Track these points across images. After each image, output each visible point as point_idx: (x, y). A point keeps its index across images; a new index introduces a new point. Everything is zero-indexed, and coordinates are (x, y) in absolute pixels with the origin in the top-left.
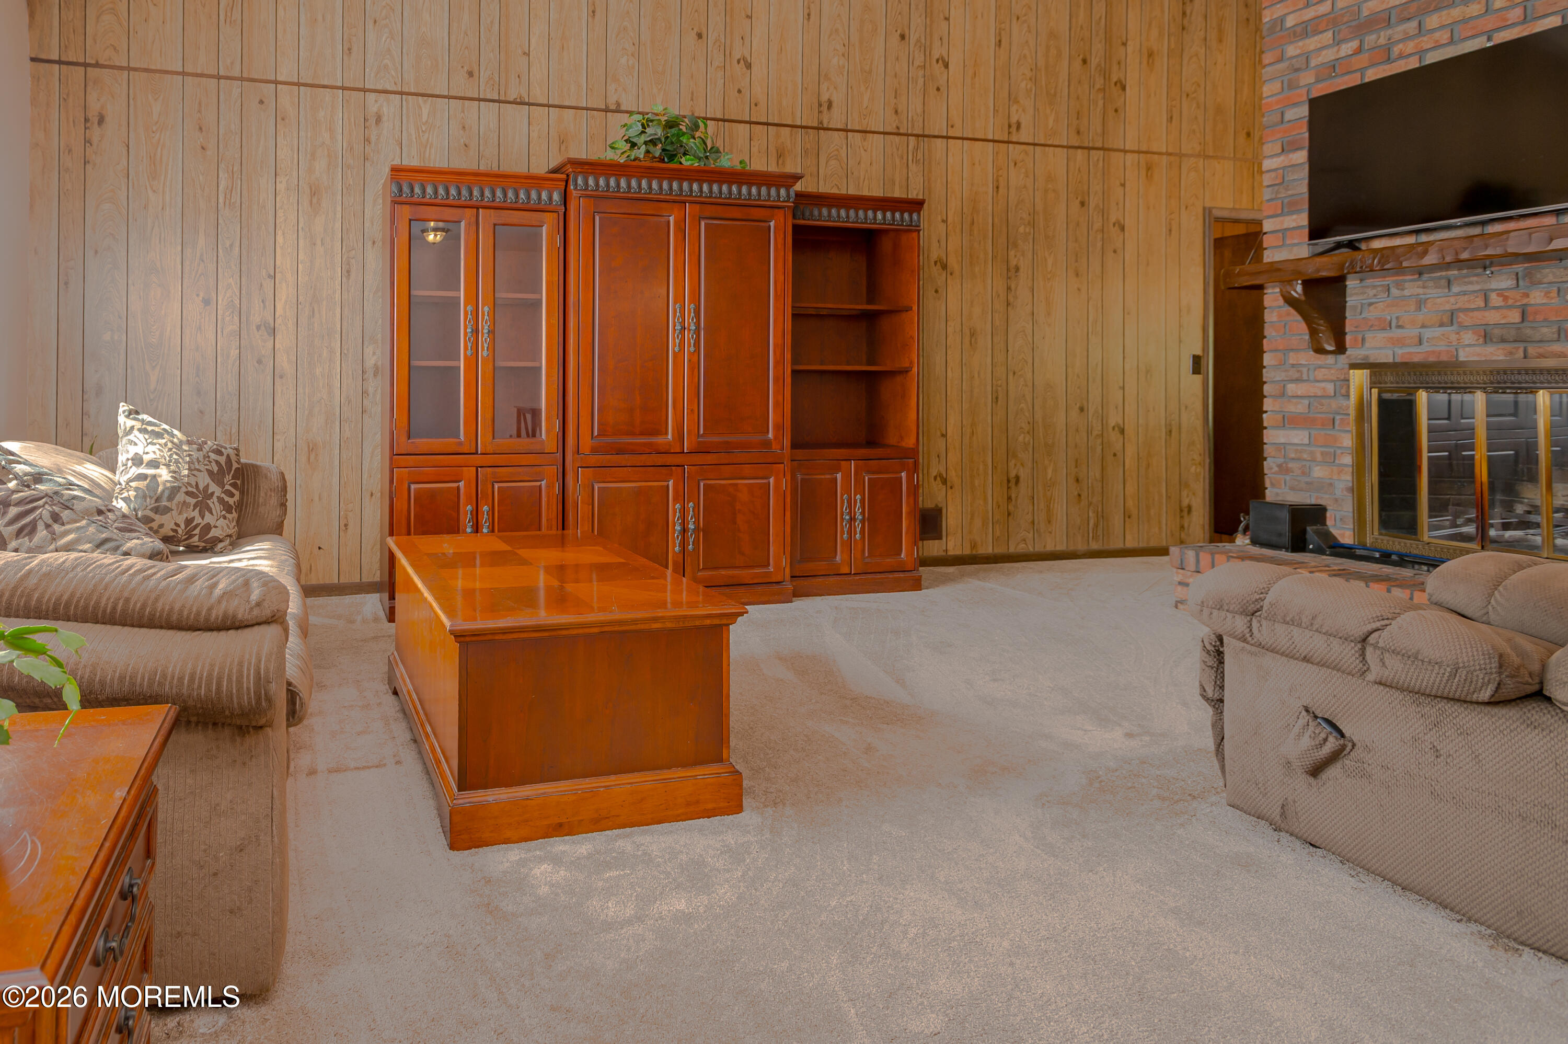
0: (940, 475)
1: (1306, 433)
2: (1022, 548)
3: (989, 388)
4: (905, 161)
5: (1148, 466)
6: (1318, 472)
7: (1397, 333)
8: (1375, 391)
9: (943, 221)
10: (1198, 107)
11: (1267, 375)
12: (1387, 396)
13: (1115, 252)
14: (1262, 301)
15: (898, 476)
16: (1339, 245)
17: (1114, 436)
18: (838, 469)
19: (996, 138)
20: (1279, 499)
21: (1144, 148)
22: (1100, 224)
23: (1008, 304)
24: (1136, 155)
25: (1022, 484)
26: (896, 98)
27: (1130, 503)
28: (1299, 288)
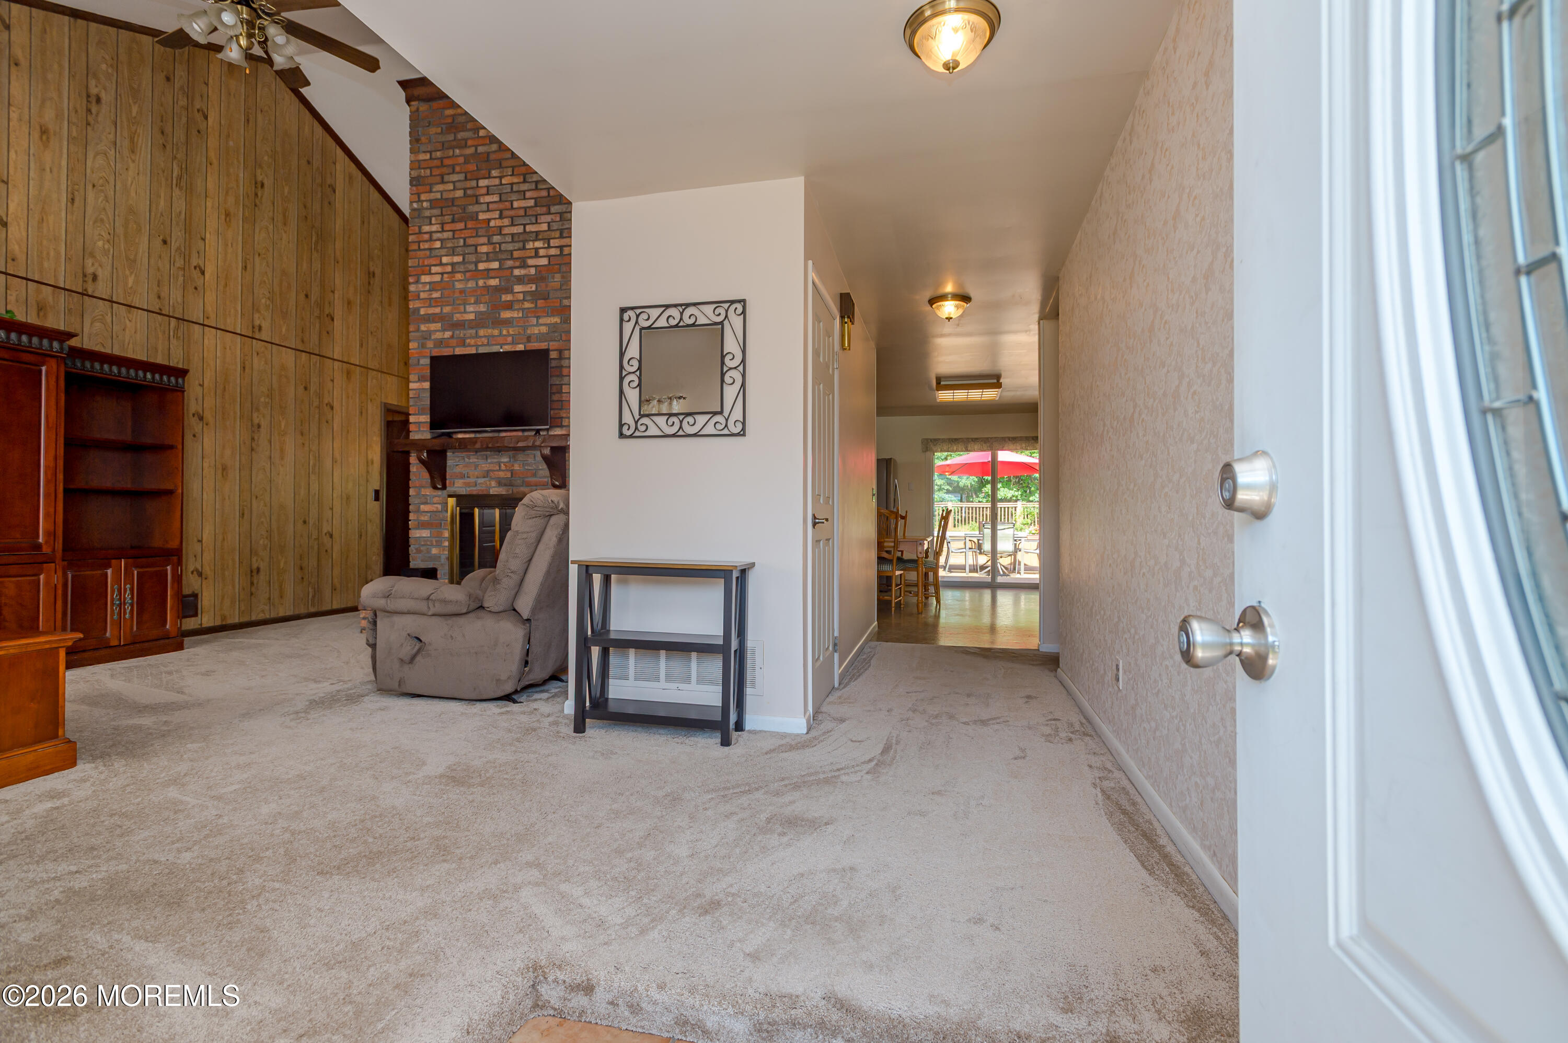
0: (197, 570)
1: (429, 531)
2: (261, 617)
3: (237, 508)
4: (167, 336)
5: (347, 557)
6: (434, 551)
7: (467, 480)
8: (458, 508)
9: (200, 385)
10: (378, 342)
11: (411, 500)
12: (464, 511)
13: (327, 422)
14: (408, 460)
15: (164, 568)
16: (443, 434)
17: (326, 540)
18: (109, 566)
19: (243, 333)
20: (416, 567)
21: (345, 360)
22: (318, 403)
23: (252, 450)
24: (340, 363)
25: (262, 573)
26: (158, 286)
27: (336, 581)
28: (425, 454)
